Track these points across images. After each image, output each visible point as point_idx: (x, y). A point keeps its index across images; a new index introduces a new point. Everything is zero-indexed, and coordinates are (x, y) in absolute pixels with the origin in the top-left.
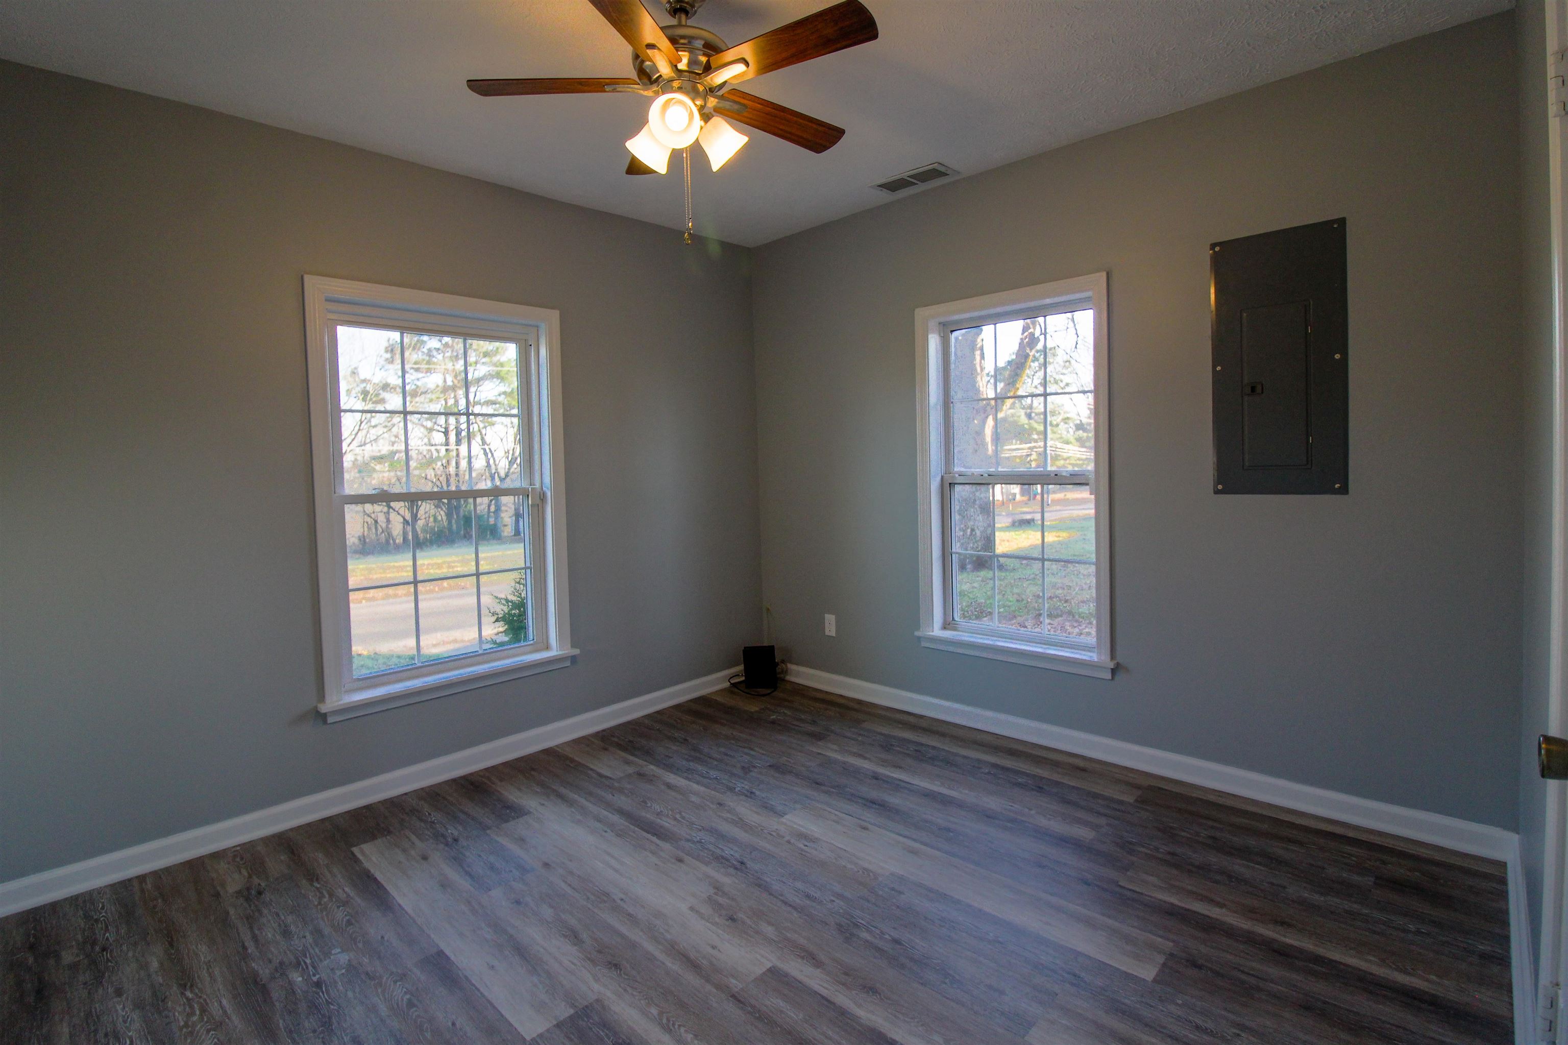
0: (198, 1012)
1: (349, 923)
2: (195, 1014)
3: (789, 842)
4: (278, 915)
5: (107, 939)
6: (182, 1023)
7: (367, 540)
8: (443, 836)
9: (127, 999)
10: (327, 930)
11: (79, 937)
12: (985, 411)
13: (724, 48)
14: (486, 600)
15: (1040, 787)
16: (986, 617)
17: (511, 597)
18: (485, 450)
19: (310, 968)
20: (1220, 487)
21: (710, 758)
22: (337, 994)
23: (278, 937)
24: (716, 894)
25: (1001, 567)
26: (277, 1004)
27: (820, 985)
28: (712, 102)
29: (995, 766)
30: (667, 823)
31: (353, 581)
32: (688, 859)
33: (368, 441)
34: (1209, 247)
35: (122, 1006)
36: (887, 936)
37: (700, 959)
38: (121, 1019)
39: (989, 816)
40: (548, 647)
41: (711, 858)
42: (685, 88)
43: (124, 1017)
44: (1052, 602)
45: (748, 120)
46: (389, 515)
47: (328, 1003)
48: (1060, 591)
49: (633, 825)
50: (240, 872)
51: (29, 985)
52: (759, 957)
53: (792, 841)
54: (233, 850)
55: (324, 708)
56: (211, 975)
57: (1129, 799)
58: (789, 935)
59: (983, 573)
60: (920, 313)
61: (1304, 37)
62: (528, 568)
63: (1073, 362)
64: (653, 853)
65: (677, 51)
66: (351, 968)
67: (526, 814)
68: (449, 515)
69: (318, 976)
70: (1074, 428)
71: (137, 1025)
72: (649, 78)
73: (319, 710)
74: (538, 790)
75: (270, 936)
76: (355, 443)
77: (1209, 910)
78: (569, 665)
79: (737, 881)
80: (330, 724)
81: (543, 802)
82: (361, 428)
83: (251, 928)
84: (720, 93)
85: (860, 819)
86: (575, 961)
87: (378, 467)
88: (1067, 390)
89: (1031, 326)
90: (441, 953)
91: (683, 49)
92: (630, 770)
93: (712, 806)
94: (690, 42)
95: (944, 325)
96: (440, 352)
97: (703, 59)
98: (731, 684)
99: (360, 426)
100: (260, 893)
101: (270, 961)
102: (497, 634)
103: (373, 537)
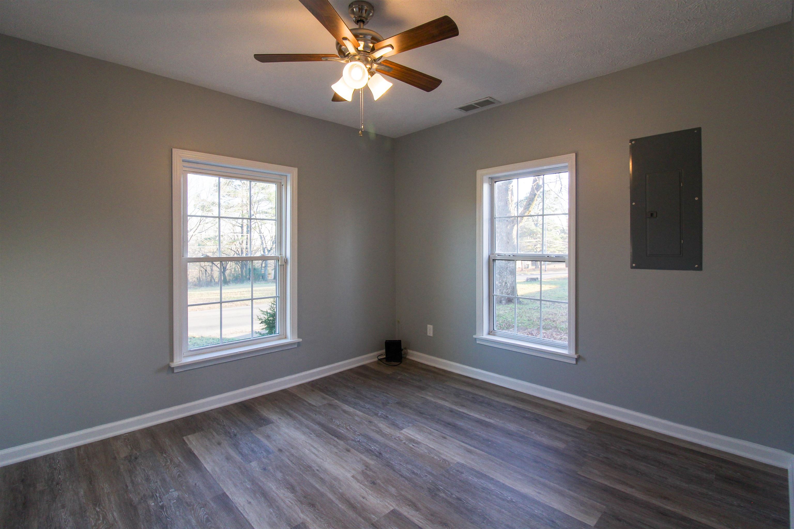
0: (101, 519)
1: (179, 476)
2: (100, 520)
3: (405, 443)
4: (144, 470)
5: (60, 478)
6: (93, 524)
7: (201, 280)
8: (229, 433)
9: (67, 510)
10: (168, 479)
11: (46, 477)
12: (513, 222)
13: (381, 39)
14: (257, 312)
15: (537, 420)
16: (511, 328)
17: (269, 311)
18: (261, 236)
19: (159, 499)
20: (634, 265)
21: (366, 397)
22: (171, 513)
23: (144, 482)
24: (366, 469)
25: (520, 303)
26: (141, 517)
27: (418, 521)
28: (375, 66)
29: (514, 407)
30: (343, 431)
31: (190, 301)
32: (352, 450)
33: (203, 230)
34: (629, 141)
35: (64, 514)
36: (454, 496)
37: (356, 503)
38: (63, 520)
39: (509, 434)
40: (286, 338)
41: (364, 450)
42: (362, 59)
43: (65, 519)
44: (546, 322)
45: (393, 75)
46: (212, 267)
47: (166, 517)
48: (551, 316)
49: (325, 431)
50: (127, 446)
51: (20, 501)
52: (387, 504)
53: (407, 443)
54: (125, 435)
55: (173, 365)
56: (109, 500)
57: (585, 428)
58: (403, 493)
59: (511, 305)
60: (479, 173)
61: (679, 36)
62: (278, 297)
63: (559, 198)
64: (335, 446)
65: (358, 41)
66: (179, 499)
67: (271, 423)
68: (242, 268)
69: (162, 503)
70: (560, 232)
71: (71, 524)
72: (344, 54)
73: (170, 365)
74: (278, 411)
75: (140, 481)
76: (197, 231)
77: (626, 490)
78: (296, 347)
79: (377, 463)
80: (175, 373)
81: (280, 417)
82: (200, 224)
83: (131, 476)
84: (379, 62)
85: (442, 433)
86: (292, 501)
87: (208, 243)
88: (556, 213)
89: (538, 180)
90: (224, 494)
91: (361, 40)
92: (325, 402)
93: (366, 423)
94: (364, 37)
95: (491, 179)
96: (240, 187)
97: (371, 45)
98: (378, 359)
99: (200, 223)
100: (136, 458)
101: (139, 494)
102: (263, 329)
103: (204, 278)
